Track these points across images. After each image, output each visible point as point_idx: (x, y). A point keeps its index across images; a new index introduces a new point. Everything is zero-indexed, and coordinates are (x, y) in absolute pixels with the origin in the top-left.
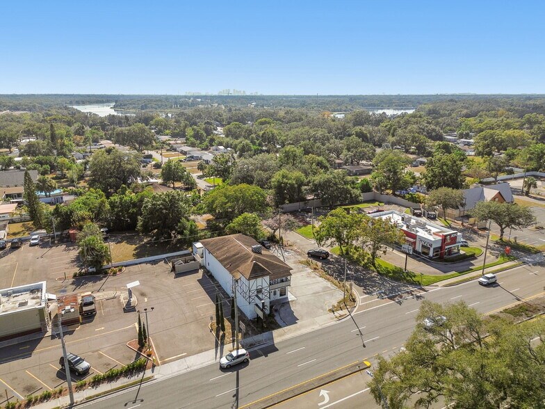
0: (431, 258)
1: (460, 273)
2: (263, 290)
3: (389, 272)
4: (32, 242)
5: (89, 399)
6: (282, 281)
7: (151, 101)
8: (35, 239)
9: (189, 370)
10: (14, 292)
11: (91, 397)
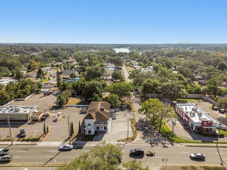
0: (194, 131)
1: (202, 142)
2: (91, 125)
3: (164, 132)
4: (54, 94)
5: (17, 145)
6: (105, 123)
7: (143, 46)
8: (55, 93)
9: (49, 146)
10: (27, 108)
11: (17, 144)
